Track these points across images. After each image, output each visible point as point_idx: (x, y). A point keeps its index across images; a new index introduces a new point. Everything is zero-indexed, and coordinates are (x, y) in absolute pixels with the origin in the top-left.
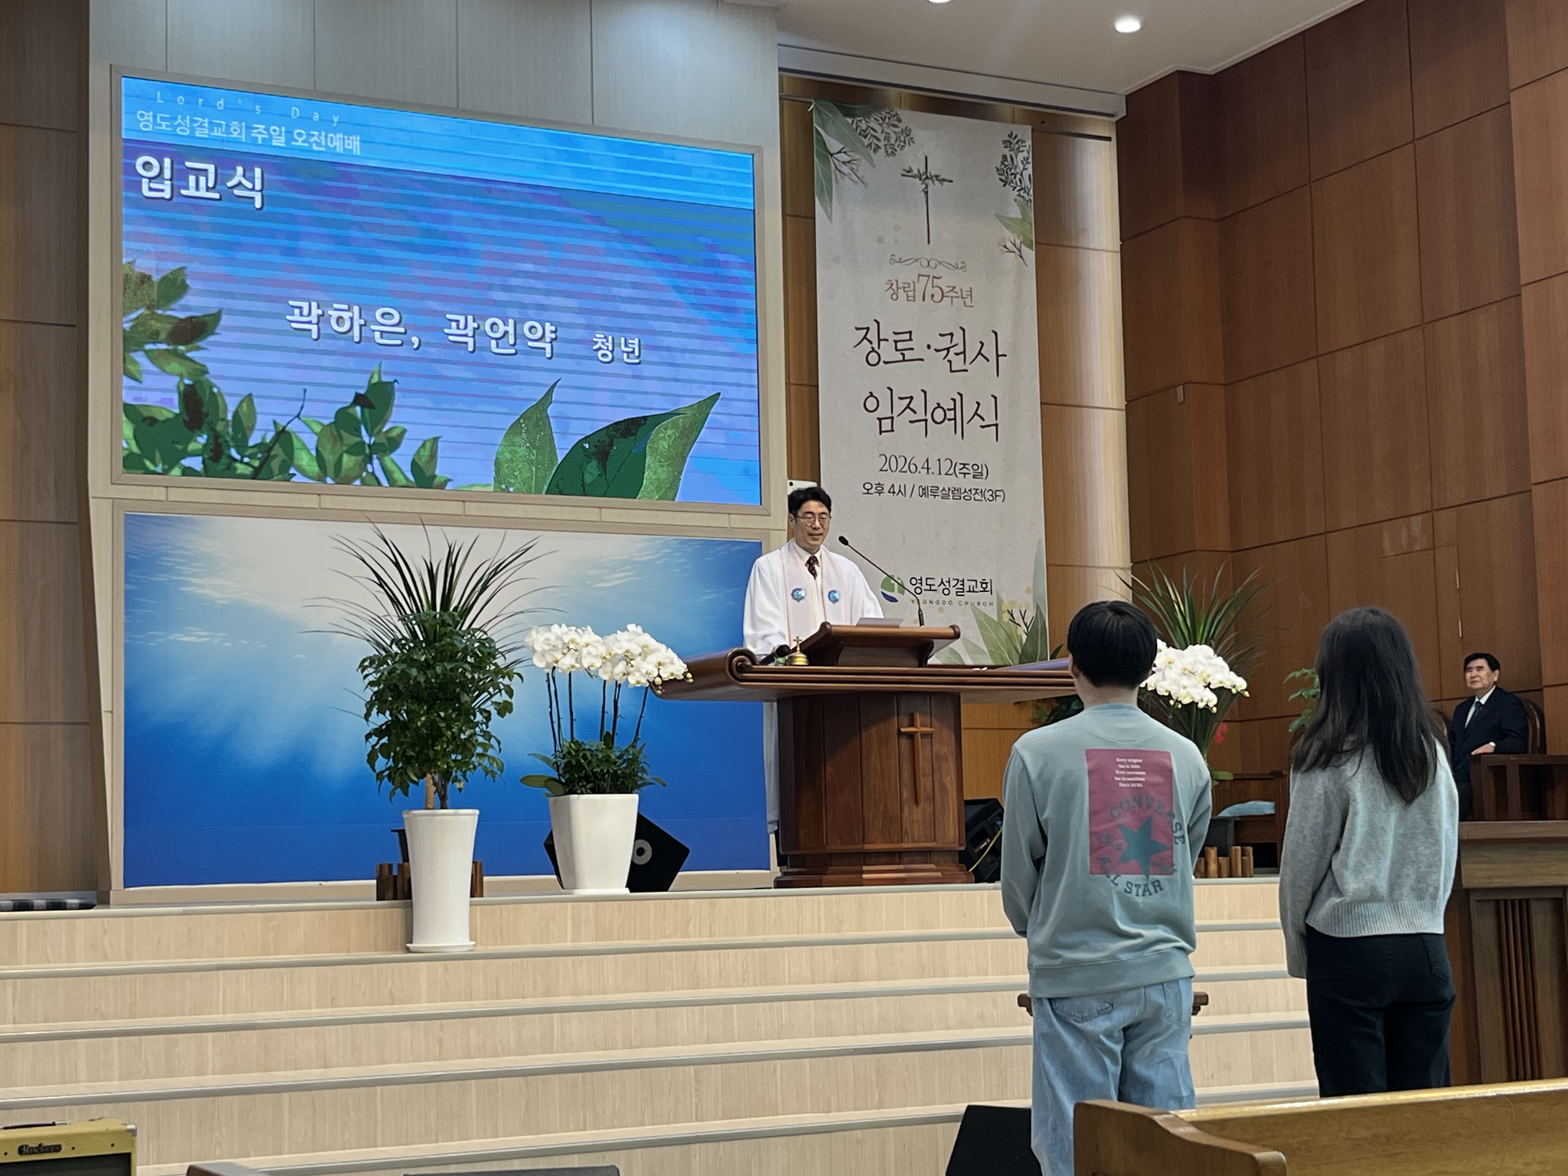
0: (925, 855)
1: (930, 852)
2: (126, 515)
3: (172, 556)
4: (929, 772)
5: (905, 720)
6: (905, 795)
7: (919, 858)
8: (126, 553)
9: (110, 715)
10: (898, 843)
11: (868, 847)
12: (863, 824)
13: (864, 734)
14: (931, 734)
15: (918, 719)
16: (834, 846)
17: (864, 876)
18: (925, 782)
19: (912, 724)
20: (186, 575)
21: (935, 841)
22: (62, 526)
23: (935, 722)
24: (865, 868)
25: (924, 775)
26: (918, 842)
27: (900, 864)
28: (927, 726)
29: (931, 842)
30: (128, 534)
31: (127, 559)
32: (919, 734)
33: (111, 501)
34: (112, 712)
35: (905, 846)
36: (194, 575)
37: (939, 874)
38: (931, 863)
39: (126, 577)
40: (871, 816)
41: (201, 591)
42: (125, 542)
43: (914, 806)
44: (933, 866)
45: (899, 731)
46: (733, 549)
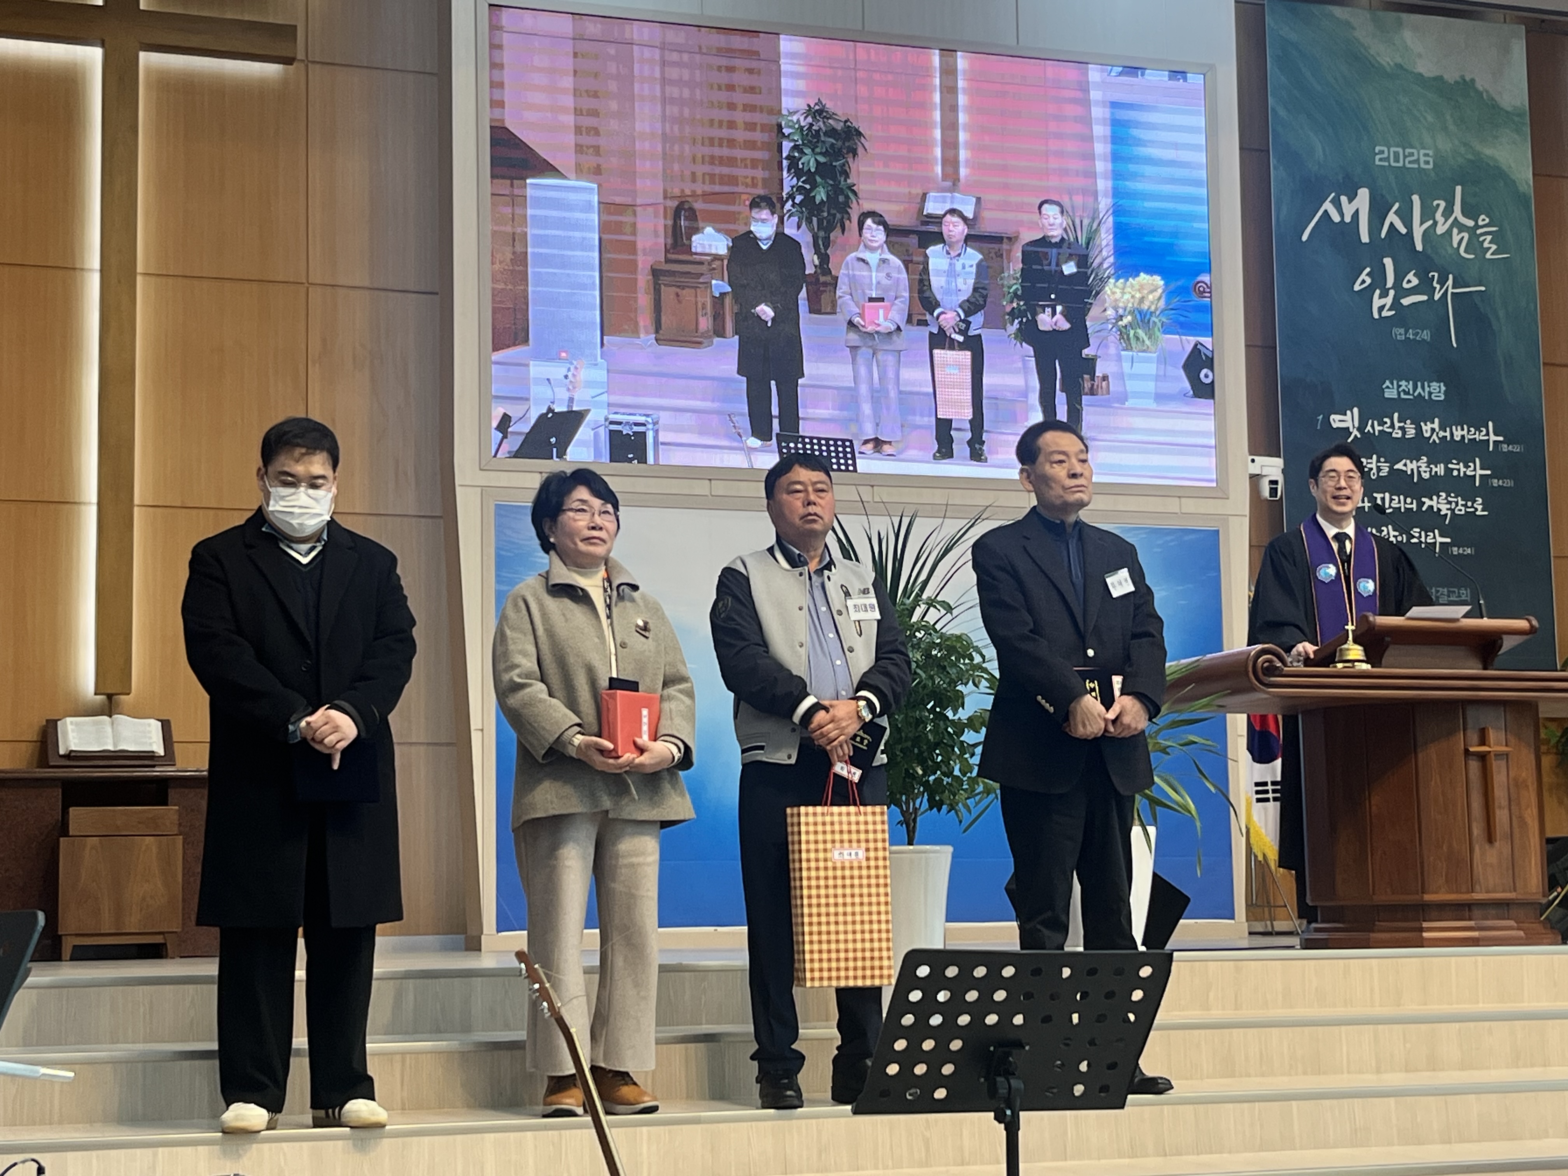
0: (1503, 907)
1: (1508, 905)
2: (496, 505)
4: (1504, 802)
5: (1474, 737)
6: (1475, 832)
7: (1494, 912)
8: (498, 549)
9: (480, 733)
10: (1468, 892)
11: (1427, 897)
12: (1422, 867)
13: (1420, 756)
14: (1507, 755)
15: (1492, 735)
16: (1384, 897)
17: (1425, 935)
18: (1501, 816)
19: (1483, 743)
21: (1515, 890)
22: (423, 520)
23: (1512, 740)
24: (1425, 925)
25: (1500, 807)
26: (1495, 892)
27: (1470, 919)
28: (1502, 745)
29: (1510, 892)
30: (498, 527)
31: (498, 556)
32: (1492, 754)
33: (479, 489)
34: (482, 730)
35: (1477, 896)
37: (1521, 933)
38: (1508, 919)
39: (497, 576)
40: (1432, 858)
42: (497, 536)
43: (1487, 846)
44: (1512, 923)
45: (1467, 751)
46: (1186, 538)
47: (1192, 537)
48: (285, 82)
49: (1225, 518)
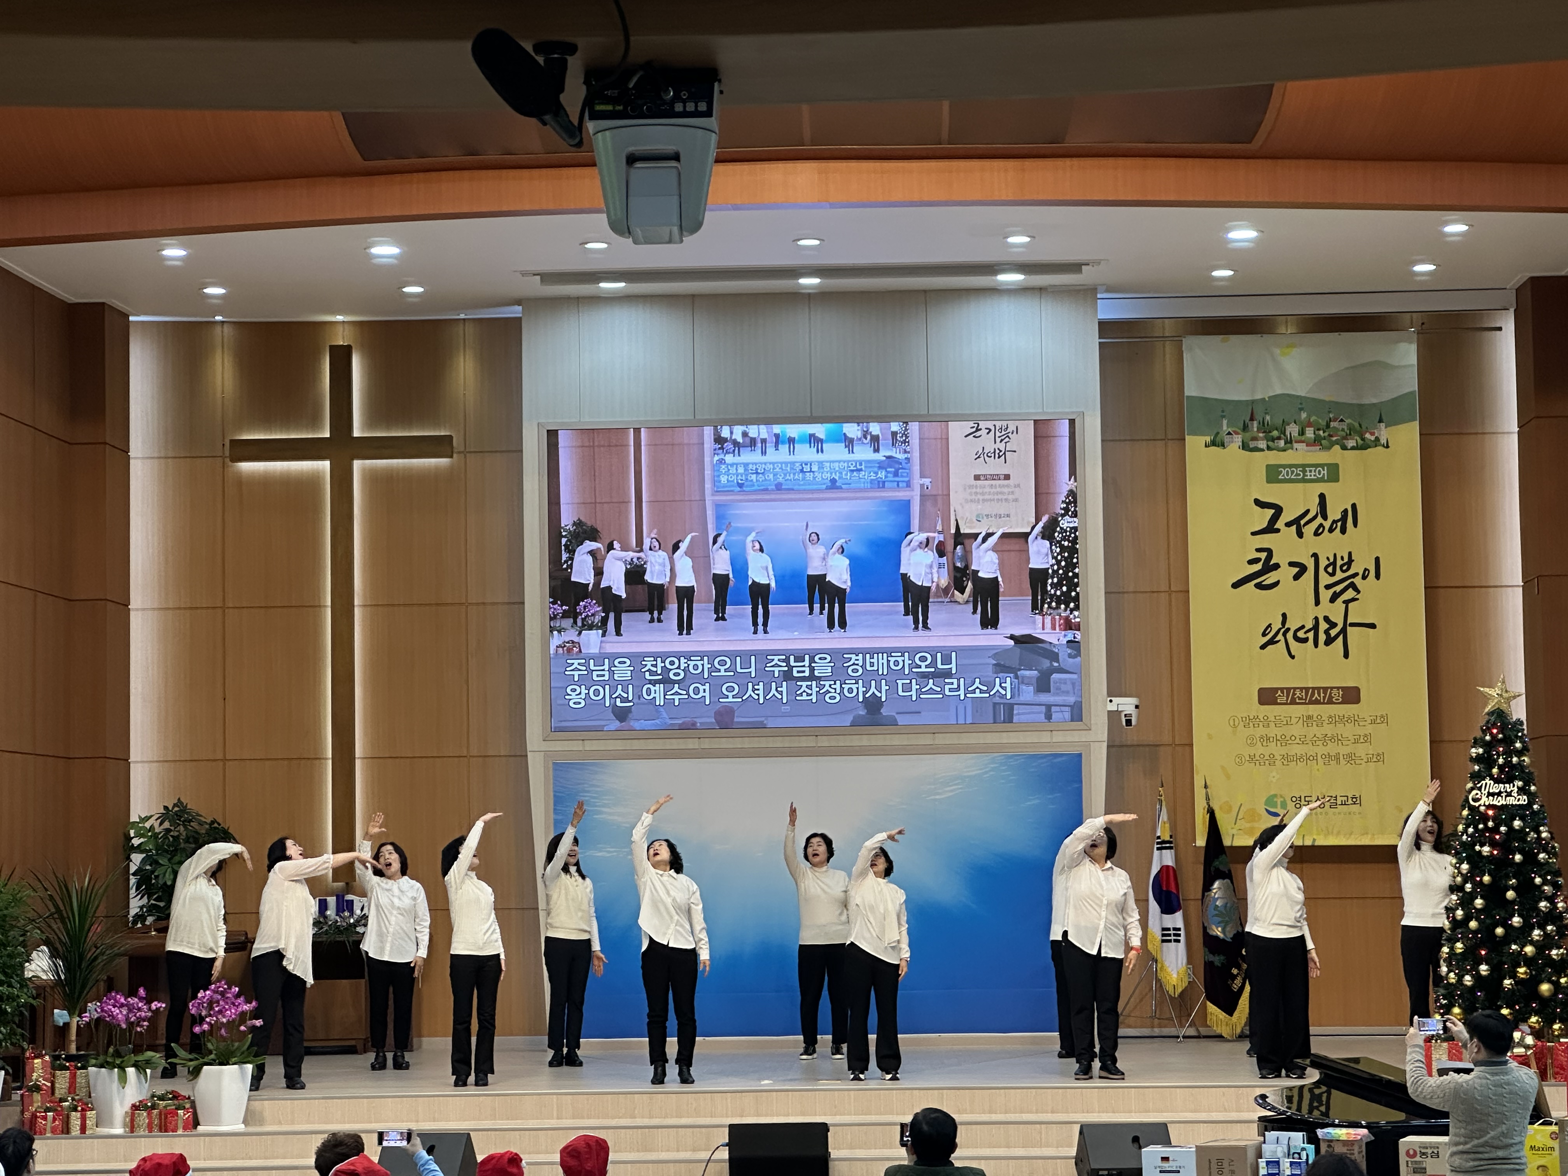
2: (555, 763)
3: (588, 792)
8: (555, 791)
20: (599, 806)
30: (555, 778)
31: (555, 796)
33: (543, 753)
36: (604, 806)
39: (555, 809)
41: (609, 818)
42: (554, 783)
46: (1055, 761)
47: (1059, 759)
48: (451, 468)
49: (1087, 745)
